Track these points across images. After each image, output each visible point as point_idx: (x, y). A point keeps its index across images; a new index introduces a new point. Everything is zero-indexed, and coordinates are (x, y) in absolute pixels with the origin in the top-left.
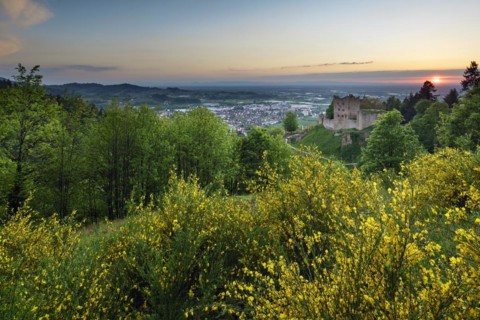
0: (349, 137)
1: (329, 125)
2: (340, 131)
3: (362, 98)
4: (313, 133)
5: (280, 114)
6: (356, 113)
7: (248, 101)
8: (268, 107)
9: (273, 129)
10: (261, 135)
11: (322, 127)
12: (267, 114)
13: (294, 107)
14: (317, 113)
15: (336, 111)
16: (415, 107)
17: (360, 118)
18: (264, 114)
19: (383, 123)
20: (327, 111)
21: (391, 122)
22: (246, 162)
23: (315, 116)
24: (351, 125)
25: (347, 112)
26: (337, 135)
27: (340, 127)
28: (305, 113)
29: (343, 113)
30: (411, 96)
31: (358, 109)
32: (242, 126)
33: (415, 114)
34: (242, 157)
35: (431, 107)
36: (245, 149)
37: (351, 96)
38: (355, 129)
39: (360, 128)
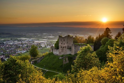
0: (67, 59)
1: (56, 52)
2: (62, 56)
3: (74, 37)
4: (47, 57)
5: (27, 47)
6: (71, 45)
7: (7, 39)
8: (20, 43)
9: (23, 56)
10: (16, 61)
11: (52, 53)
12: (19, 47)
13: (36, 42)
14: (50, 45)
15: (60, 45)
16: (101, 41)
17: (73, 48)
18: (17, 47)
19: (82, 52)
20: (55, 44)
21: (86, 51)
22: (7, 77)
23: (49, 47)
24: (68, 52)
25: (66, 45)
26: (60, 58)
27: (62, 54)
28: (43, 46)
29: (64, 46)
30: (100, 35)
31: (72, 43)
32: (3, 55)
33: (101, 45)
34: (5, 74)
35: (108, 42)
36: (6, 70)
37: (69, 36)
38: (70, 54)
39: (73, 54)
